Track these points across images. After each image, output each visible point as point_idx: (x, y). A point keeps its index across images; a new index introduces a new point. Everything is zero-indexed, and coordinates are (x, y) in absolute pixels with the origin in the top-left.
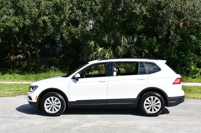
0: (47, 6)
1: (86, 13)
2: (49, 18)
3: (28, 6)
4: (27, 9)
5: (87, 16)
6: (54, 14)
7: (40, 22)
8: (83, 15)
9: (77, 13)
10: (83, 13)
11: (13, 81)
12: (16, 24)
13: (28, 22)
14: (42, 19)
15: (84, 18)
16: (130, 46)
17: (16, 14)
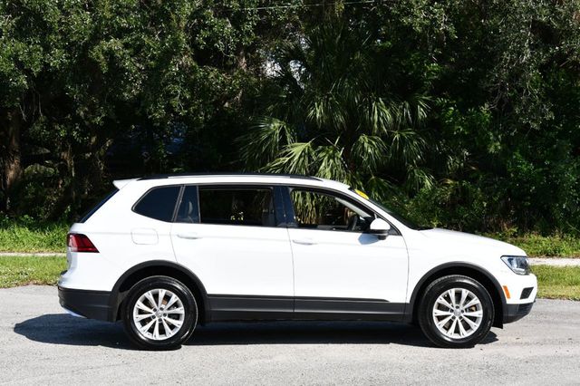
0: (121, 6)
1: (248, 27)
2: (126, 46)
3: (60, 6)
4: (53, 16)
5: (249, 36)
6: (142, 31)
7: (98, 58)
8: (237, 36)
9: (215, 29)
10: (238, 28)
11: (10, 250)
12: (20, 65)
13: (58, 58)
14: (105, 48)
15: (239, 45)
16: (401, 137)
17: (20, 32)
